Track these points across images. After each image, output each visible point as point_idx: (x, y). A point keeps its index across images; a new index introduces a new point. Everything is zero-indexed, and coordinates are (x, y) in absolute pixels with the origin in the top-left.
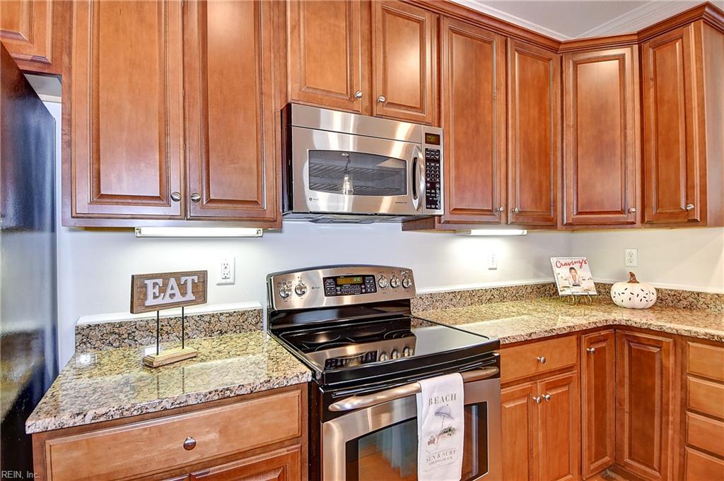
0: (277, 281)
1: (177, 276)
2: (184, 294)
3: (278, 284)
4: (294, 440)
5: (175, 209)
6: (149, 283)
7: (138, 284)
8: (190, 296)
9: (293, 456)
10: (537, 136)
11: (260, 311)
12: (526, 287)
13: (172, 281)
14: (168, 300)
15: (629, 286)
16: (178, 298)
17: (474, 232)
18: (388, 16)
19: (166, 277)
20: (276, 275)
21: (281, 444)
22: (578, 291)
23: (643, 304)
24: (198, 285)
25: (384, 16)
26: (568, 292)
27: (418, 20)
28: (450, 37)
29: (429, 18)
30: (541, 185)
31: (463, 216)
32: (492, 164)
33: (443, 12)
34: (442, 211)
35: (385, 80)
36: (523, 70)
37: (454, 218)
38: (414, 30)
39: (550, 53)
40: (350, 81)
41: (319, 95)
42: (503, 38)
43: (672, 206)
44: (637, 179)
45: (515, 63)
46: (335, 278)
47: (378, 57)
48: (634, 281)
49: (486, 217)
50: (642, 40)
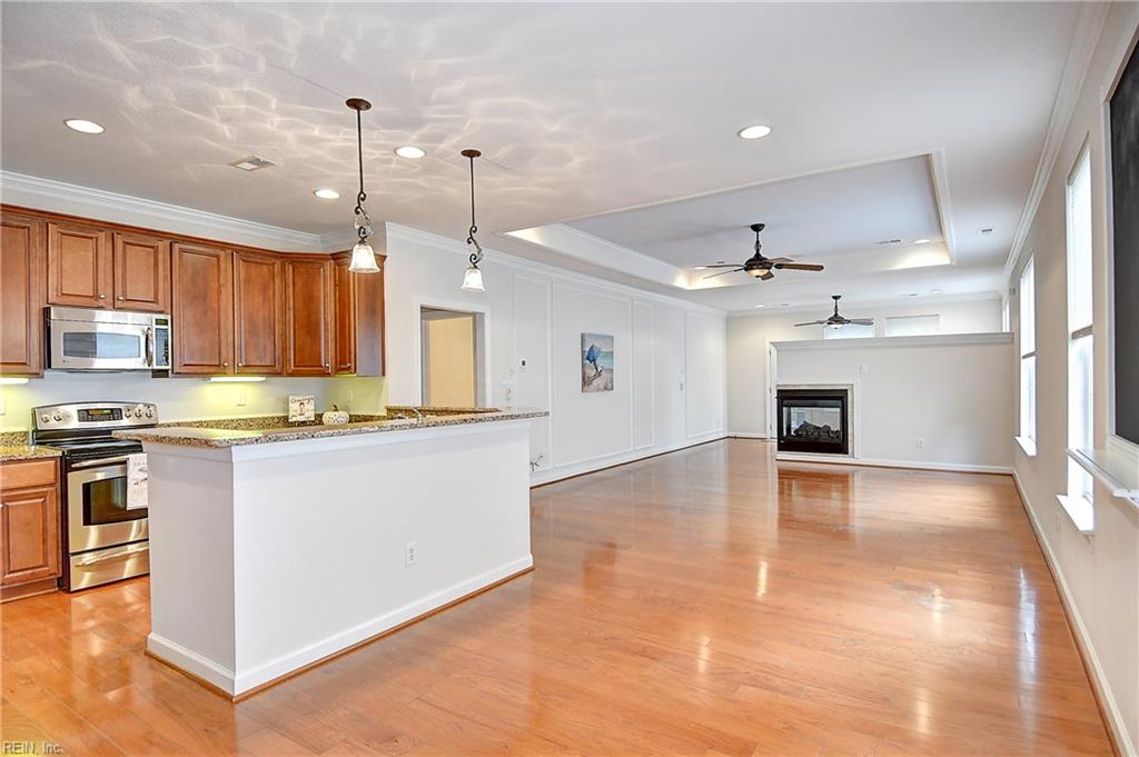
3: (41, 413)
4: (51, 485)
9: (52, 491)
10: (261, 315)
11: (27, 432)
12: (273, 418)
15: (335, 413)
17: (213, 379)
18: (128, 246)
20: (37, 409)
21: (42, 486)
22: (302, 418)
25: (124, 249)
26: (294, 419)
27: (153, 247)
28: (180, 256)
29: (163, 245)
30: (265, 347)
31: (192, 369)
32: (219, 335)
33: (174, 239)
34: (169, 367)
35: (124, 286)
36: (248, 273)
37: (185, 370)
38: (148, 253)
39: (273, 260)
40: (96, 289)
41: (72, 298)
42: (229, 252)
43: (344, 363)
44: (331, 346)
45: (241, 268)
46: (87, 410)
47: (119, 271)
48: (336, 410)
49: (212, 370)
50: (334, 259)
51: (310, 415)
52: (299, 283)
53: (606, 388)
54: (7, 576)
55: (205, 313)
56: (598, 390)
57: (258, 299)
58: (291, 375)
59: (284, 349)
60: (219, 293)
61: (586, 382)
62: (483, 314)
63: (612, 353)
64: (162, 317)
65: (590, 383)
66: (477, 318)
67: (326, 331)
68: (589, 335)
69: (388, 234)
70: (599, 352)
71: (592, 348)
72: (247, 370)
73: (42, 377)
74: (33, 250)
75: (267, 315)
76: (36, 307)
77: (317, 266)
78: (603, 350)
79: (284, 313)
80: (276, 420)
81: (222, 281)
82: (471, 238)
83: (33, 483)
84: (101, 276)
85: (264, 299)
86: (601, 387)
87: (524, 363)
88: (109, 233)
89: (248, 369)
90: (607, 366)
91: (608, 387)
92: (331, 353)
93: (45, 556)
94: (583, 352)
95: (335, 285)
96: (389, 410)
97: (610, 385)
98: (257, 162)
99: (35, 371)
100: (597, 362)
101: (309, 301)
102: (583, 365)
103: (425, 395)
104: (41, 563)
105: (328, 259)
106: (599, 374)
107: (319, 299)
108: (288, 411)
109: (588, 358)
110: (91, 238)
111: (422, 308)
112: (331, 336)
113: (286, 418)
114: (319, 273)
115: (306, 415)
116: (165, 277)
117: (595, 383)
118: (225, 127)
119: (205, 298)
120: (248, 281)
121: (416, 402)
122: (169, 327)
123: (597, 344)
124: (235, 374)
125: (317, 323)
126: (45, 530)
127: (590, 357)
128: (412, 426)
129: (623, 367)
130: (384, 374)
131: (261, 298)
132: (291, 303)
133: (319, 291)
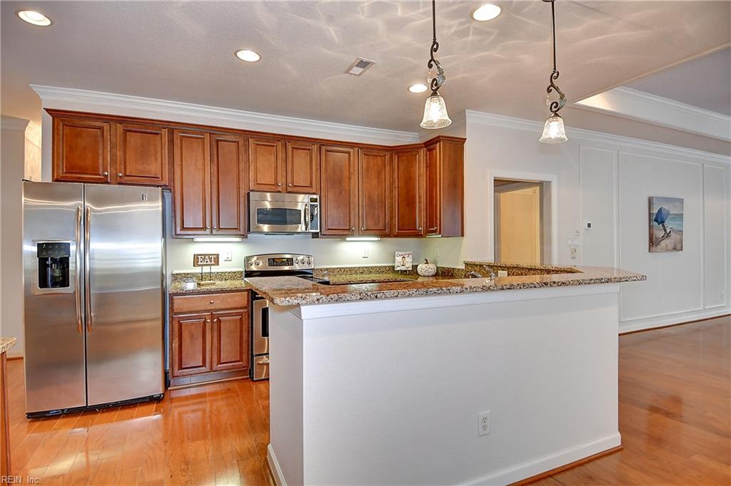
0: (248, 259)
1: (209, 255)
2: (211, 262)
3: (248, 260)
4: (245, 308)
5: (208, 231)
6: (199, 257)
7: (196, 257)
8: (213, 263)
9: (245, 312)
11: (242, 272)
12: (385, 267)
13: (207, 257)
14: (205, 263)
15: (426, 265)
16: (209, 263)
18: (295, 150)
19: (205, 255)
20: (247, 257)
21: (241, 308)
22: (403, 268)
23: (431, 274)
24: (216, 260)
25: (292, 151)
26: (398, 269)
27: (309, 150)
28: (326, 154)
29: (315, 148)
30: (379, 217)
31: (333, 232)
32: (349, 208)
33: (322, 143)
34: (318, 231)
35: (292, 176)
36: (368, 163)
37: (328, 232)
38: (307, 154)
39: (385, 153)
40: (276, 179)
41: (263, 186)
42: (356, 149)
43: (432, 226)
44: (423, 214)
45: (363, 159)
46: (274, 259)
47: (289, 167)
48: (427, 263)
49: (345, 233)
50: (426, 147)
51: (409, 266)
52: (402, 168)
53: (675, 249)
54: (219, 366)
55: (341, 193)
56: (667, 250)
57: (375, 182)
58: (396, 236)
59: (391, 218)
60: (350, 178)
61: (653, 242)
62: (550, 182)
63: (682, 215)
64: (315, 197)
65: (658, 244)
66: (543, 186)
67: (420, 202)
68: (657, 198)
69: (468, 120)
70: (668, 214)
71: (660, 211)
72: (366, 232)
73: (247, 237)
74: (241, 156)
75: (380, 191)
76: (243, 192)
77: (414, 153)
78: (672, 212)
79: (391, 191)
80: (387, 269)
81: (352, 170)
82: (552, 85)
83: (234, 306)
84: (279, 170)
85: (378, 182)
86: (670, 247)
87: (589, 225)
88: (284, 142)
89: (368, 232)
90: (676, 227)
91: (678, 248)
92: (424, 219)
93: (241, 354)
94: (650, 214)
95: (427, 167)
96: (467, 264)
97: (679, 246)
98: (363, 64)
99: (242, 233)
100: (666, 223)
101: (409, 181)
102: (651, 227)
103: (497, 252)
104: (238, 359)
105: (422, 147)
106: (668, 235)
107: (415, 178)
108: (394, 262)
109: (656, 220)
110: (273, 146)
111: (495, 180)
112: (423, 206)
113: (394, 267)
114: (416, 158)
115: (407, 266)
116: (317, 170)
117: (663, 243)
118: (331, 29)
119: (340, 182)
120: (368, 169)
121: (489, 258)
122: (318, 203)
123: (666, 207)
124: (360, 235)
125: (414, 197)
126: (241, 337)
127: (658, 219)
128: (486, 289)
129: (693, 229)
130: (463, 235)
131: (376, 180)
132: (397, 184)
133: (416, 174)
